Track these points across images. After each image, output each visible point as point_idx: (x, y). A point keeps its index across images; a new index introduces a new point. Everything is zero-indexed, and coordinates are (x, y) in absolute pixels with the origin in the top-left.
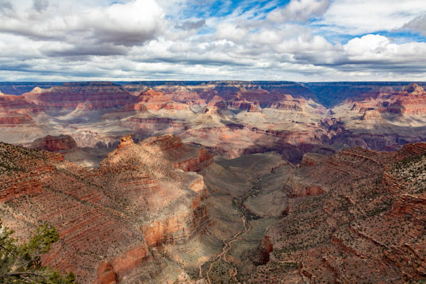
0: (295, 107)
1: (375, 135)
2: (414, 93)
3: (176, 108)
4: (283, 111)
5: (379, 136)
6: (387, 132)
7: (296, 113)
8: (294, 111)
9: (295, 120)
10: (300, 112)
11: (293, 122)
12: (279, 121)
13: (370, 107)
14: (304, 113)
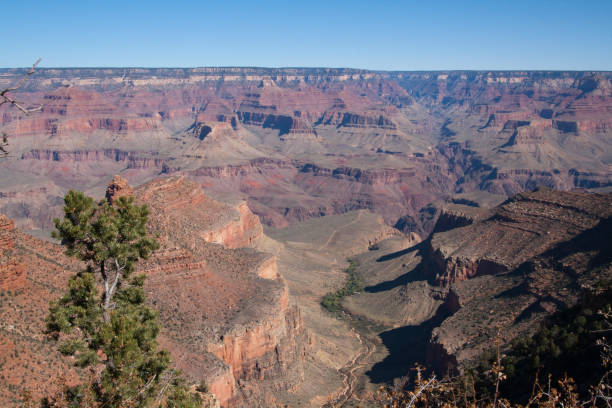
0: (381, 122)
1: (538, 172)
2: (597, 92)
3: (134, 127)
4: (358, 130)
5: (543, 174)
6: (557, 166)
7: (385, 133)
8: (379, 130)
9: (384, 149)
10: (392, 132)
11: (379, 151)
12: (353, 150)
13: (521, 119)
14: (399, 132)
